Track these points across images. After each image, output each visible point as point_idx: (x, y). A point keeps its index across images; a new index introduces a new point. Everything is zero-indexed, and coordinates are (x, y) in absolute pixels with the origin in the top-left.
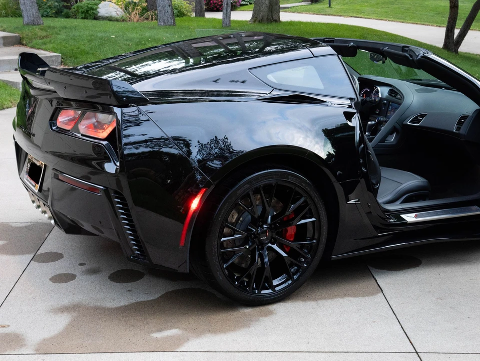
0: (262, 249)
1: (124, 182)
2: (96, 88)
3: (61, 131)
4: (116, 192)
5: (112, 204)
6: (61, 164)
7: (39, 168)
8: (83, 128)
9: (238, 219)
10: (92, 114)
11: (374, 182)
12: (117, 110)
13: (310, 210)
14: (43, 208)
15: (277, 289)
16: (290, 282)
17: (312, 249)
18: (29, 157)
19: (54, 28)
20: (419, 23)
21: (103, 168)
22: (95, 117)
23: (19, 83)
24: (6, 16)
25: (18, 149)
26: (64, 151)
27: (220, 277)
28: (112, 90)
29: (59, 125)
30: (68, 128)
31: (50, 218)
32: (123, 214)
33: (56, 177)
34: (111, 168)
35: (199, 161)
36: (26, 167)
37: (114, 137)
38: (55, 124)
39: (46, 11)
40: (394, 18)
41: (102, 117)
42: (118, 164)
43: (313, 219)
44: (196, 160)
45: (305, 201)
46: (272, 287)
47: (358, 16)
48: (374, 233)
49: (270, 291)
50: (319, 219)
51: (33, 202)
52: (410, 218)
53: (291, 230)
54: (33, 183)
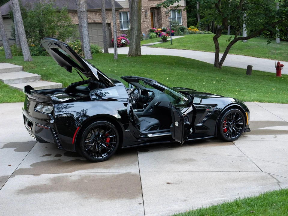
0: (99, 145)
1: (55, 125)
2: (48, 99)
3: (38, 111)
4: (53, 129)
5: (52, 132)
6: (38, 121)
7: (31, 123)
8: (44, 110)
9: (91, 136)
10: (46, 106)
11: (138, 124)
12: (54, 105)
13: (113, 133)
14: (33, 135)
15: (103, 157)
16: (107, 155)
17: (114, 145)
18: (28, 119)
19: (37, 62)
20: (212, 52)
21: (50, 122)
22: (48, 107)
23: (23, 89)
24: (16, 56)
25: (24, 117)
26: (39, 117)
27: (85, 153)
28: (52, 100)
29: (37, 109)
30: (39, 110)
31: (35, 138)
32: (55, 135)
33: (36, 125)
34: (52, 122)
35: (77, 118)
36: (27, 122)
37: (52, 113)
38: (36, 109)
39: (34, 52)
40: (201, 49)
41: (49, 107)
42: (54, 120)
43: (114, 136)
44: (76, 117)
45: (111, 130)
46: (102, 156)
47: (184, 49)
48: (136, 140)
49: (101, 158)
50: (116, 135)
51: (30, 134)
52: (150, 136)
53: (108, 139)
54: (29, 127)
